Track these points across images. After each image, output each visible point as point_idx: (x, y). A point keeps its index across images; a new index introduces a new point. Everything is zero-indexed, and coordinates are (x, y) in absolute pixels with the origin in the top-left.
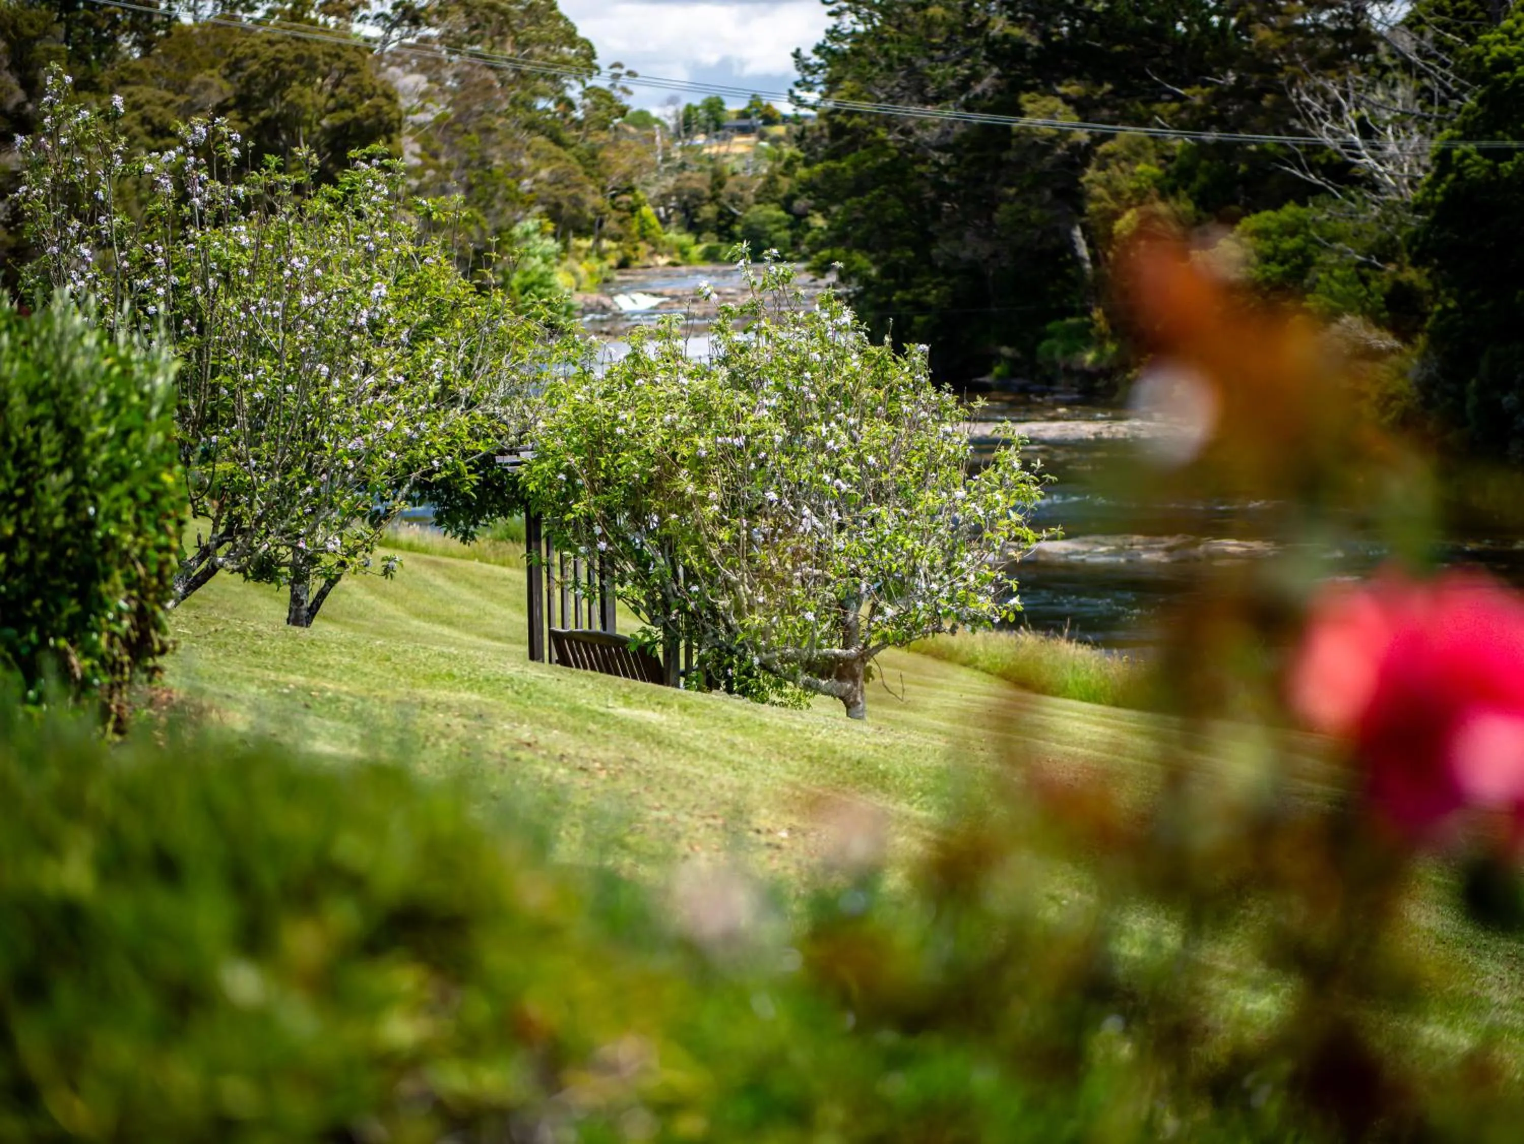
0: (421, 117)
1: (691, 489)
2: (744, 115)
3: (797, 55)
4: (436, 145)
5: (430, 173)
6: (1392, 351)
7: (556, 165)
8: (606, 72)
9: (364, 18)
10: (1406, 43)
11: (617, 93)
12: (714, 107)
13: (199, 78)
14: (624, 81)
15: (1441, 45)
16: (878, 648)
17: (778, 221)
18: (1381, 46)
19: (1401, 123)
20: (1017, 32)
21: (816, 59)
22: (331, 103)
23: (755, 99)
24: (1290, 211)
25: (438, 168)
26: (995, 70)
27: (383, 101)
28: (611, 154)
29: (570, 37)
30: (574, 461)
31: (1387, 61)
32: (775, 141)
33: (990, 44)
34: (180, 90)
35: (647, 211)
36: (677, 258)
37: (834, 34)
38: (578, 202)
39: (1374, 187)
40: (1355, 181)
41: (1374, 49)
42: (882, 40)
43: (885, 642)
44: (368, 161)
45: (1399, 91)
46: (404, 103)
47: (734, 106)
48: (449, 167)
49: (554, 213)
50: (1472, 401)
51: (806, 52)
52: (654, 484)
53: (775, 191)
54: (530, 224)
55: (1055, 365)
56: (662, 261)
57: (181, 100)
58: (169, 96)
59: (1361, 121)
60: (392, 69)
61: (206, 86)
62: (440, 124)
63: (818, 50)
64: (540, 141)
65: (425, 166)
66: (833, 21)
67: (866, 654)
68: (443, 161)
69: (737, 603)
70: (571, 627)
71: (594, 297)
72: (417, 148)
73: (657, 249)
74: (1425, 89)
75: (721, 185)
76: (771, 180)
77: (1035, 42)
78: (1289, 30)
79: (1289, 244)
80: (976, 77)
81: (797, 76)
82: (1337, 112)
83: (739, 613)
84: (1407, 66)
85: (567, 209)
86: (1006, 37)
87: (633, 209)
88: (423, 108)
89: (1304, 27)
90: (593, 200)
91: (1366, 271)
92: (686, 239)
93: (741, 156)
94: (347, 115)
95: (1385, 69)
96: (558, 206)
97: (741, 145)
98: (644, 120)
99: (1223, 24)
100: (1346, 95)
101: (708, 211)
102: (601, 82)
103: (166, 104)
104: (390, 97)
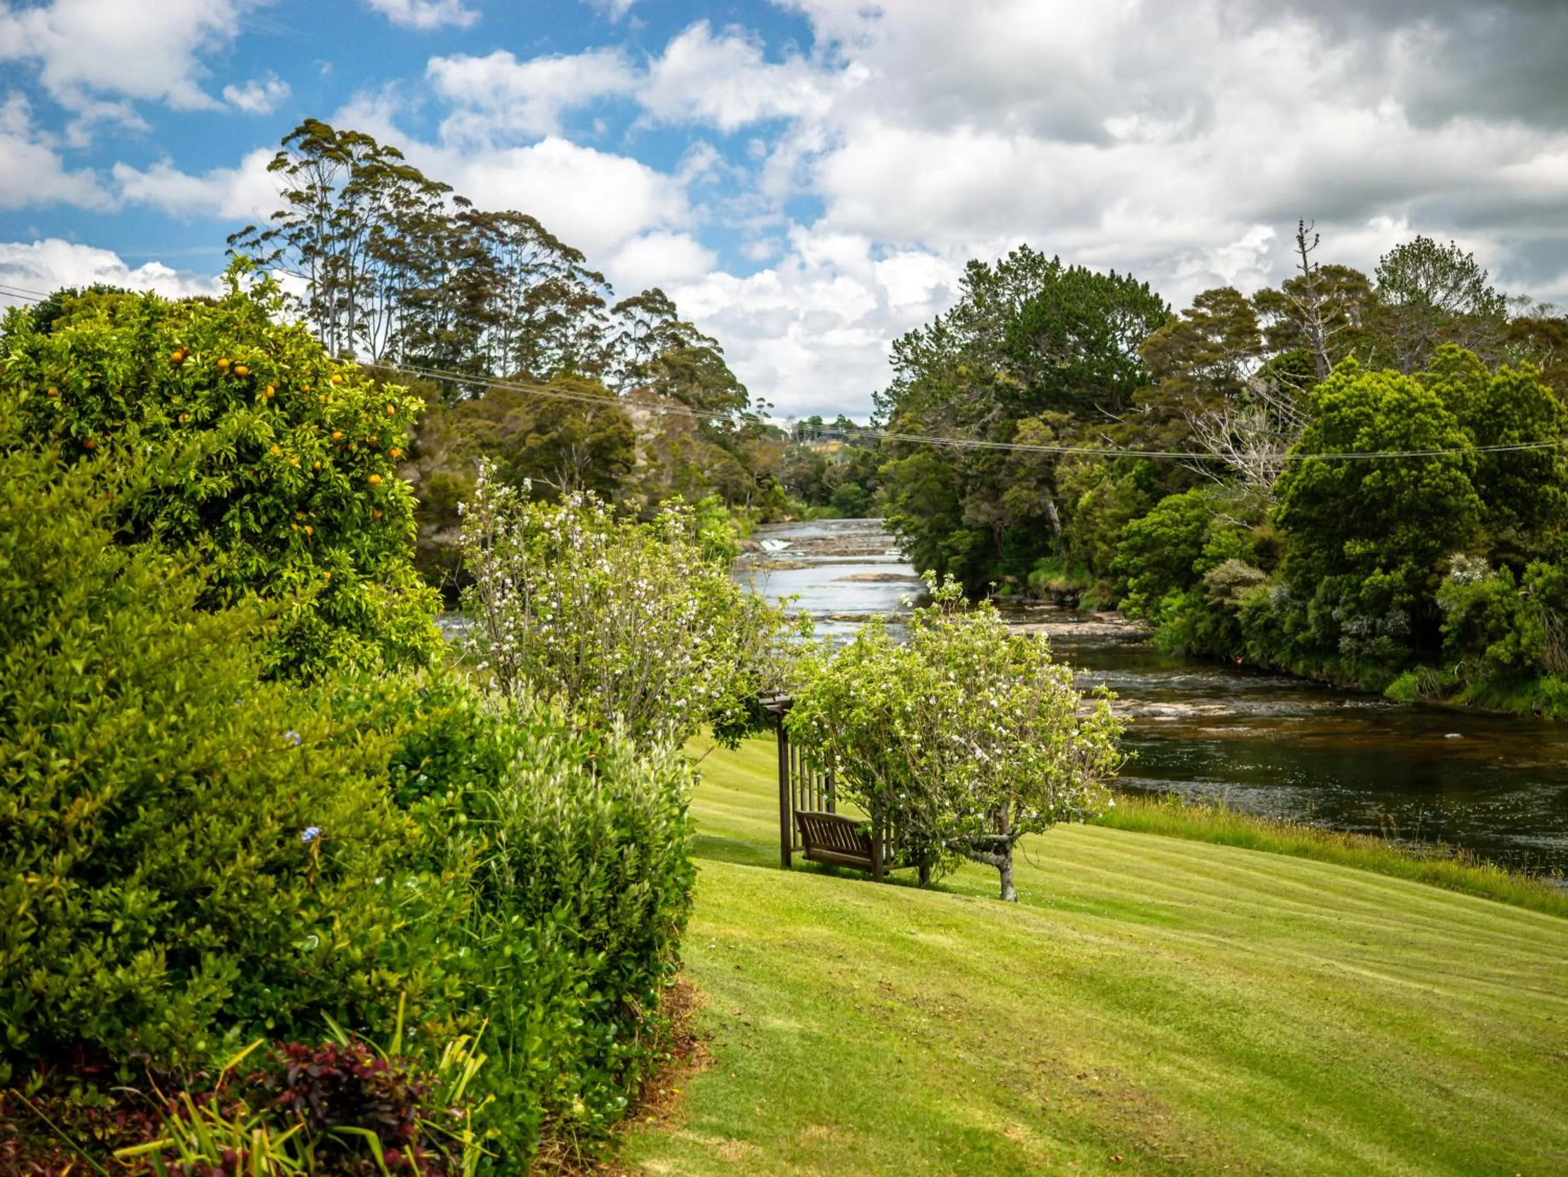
0: (647, 436)
1: (903, 733)
2: (834, 426)
3: (875, 395)
4: (655, 452)
5: (653, 470)
6: (1260, 580)
7: (725, 461)
8: (754, 404)
9: (607, 373)
10: (1261, 387)
11: (760, 417)
12: (816, 421)
13: (510, 413)
14: (766, 409)
15: (1284, 390)
16: (1022, 833)
17: (857, 493)
18: (1244, 389)
19: (1258, 439)
20: (1014, 381)
21: (887, 398)
22: (591, 428)
23: (841, 418)
24: (1192, 494)
25: (656, 467)
26: (1000, 405)
27: (624, 428)
28: (757, 454)
29: (732, 383)
30: (820, 714)
31: (1248, 398)
32: (853, 443)
33: (998, 389)
34: (499, 420)
35: (778, 488)
36: (797, 516)
37: (898, 382)
38: (738, 484)
39: (1243, 478)
40: (1229, 473)
41: (1239, 392)
42: (930, 387)
43: (1026, 829)
44: (672, 508)
45: (1256, 418)
46: (636, 428)
47: (828, 421)
48: (663, 466)
49: (723, 491)
50: (1312, 614)
51: (881, 394)
52: (875, 728)
53: (856, 474)
54: (711, 499)
55: (1038, 586)
56: (787, 518)
57: (499, 426)
58: (491, 423)
59: (1233, 437)
60: (629, 407)
61: (516, 418)
62: (660, 440)
63: (887, 392)
64: (714, 447)
65: (649, 467)
66: (897, 374)
67: (1013, 838)
68: (659, 462)
69: (932, 805)
70: (807, 810)
71: (748, 543)
72: (644, 455)
73: (786, 510)
74: (1272, 416)
75: (823, 471)
76: (853, 468)
77: (1024, 387)
78: (1186, 379)
79: (1191, 514)
80: (989, 410)
81: (875, 409)
82: (1218, 428)
83: (933, 813)
84: (1261, 401)
85: (731, 489)
86: (1007, 385)
87: (771, 487)
88: (648, 431)
89: (1194, 378)
90: (748, 482)
91: (1242, 531)
92: (802, 505)
93: (834, 454)
94: (601, 435)
95: (1246, 403)
96: (725, 486)
97: (834, 446)
98: (775, 432)
99: (1143, 375)
100: (1223, 421)
101: (814, 487)
102: (751, 410)
103: (491, 428)
104: (628, 424)
